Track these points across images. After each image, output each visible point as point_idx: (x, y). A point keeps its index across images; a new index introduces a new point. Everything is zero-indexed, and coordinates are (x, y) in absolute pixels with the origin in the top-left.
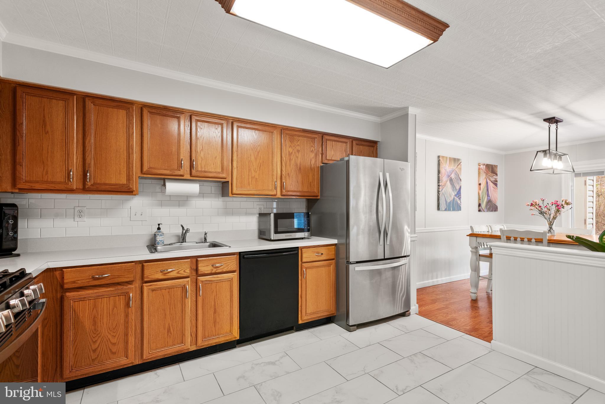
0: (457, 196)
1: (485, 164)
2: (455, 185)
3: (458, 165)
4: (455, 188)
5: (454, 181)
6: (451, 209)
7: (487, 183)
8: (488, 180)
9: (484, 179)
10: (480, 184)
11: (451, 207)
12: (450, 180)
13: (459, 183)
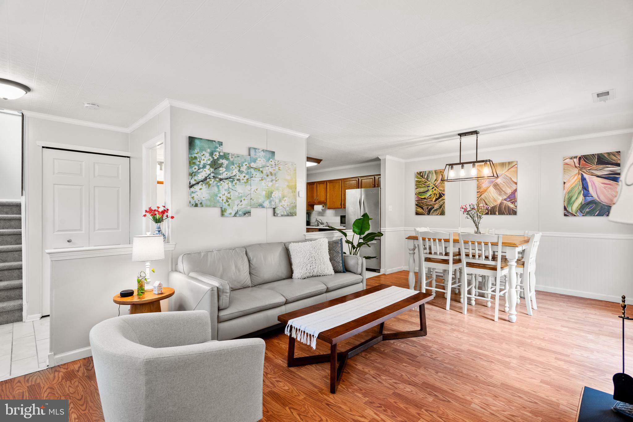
0: (509, 200)
1: (576, 157)
2: (504, 189)
3: (509, 169)
4: (503, 193)
5: (501, 186)
6: (496, 213)
7: (583, 179)
8: (586, 176)
9: (575, 175)
10: (564, 183)
11: (496, 211)
12: (494, 186)
13: (511, 187)
